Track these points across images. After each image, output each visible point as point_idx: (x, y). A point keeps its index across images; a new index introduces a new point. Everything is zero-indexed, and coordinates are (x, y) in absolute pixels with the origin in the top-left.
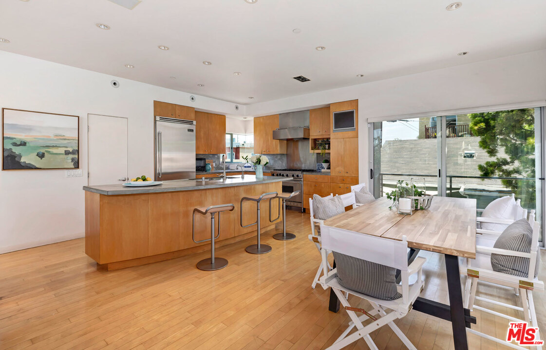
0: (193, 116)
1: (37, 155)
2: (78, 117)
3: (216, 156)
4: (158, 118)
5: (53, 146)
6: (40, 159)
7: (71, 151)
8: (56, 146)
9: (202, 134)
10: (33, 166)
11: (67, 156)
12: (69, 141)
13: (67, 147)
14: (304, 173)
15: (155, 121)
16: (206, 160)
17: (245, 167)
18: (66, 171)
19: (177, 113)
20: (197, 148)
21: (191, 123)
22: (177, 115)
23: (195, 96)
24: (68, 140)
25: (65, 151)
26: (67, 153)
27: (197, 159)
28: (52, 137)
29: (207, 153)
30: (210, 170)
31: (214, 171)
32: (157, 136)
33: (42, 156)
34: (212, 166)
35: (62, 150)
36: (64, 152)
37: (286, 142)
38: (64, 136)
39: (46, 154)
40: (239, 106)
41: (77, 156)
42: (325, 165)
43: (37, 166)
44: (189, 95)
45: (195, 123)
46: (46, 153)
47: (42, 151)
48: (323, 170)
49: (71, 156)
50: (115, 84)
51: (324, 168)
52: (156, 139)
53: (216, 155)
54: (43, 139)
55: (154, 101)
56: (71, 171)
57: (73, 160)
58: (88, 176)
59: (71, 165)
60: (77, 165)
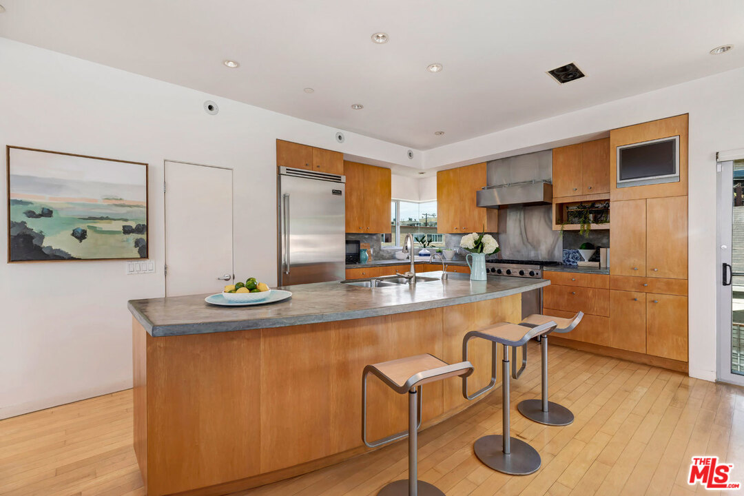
0: (340, 167)
1: (73, 235)
2: (147, 165)
3: (375, 237)
4: (283, 170)
5: (102, 219)
6: (77, 241)
7: (134, 226)
8: (107, 218)
9: (354, 200)
10: (66, 254)
11: (127, 236)
12: (129, 209)
13: (126, 220)
14: (545, 268)
15: (279, 175)
16: (361, 244)
17: (420, 255)
18: (126, 263)
19: (314, 162)
20: (347, 224)
21: (337, 179)
22: (315, 166)
23: (344, 133)
24: (130, 206)
25: (124, 227)
26: (127, 230)
27: (347, 242)
28: (100, 202)
29: (362, 232)
30: (366, 260)
31: (372, 262)
32: (282, 200)
33: (81, 236)
34: (369, 253)
35: (118, 226)
36: (121, 229)
37: (496, 211)
38: (121, 199)
39: (89, 233)
40: (414, 151)
41: (144, 237)
42: (586, 254)
43: (74, 255)
44: (334, 131)
45: (343, 179)
46: (88, 230)
47: (82, 226)
48: (580, 263)
49: (133, 237)
50: (210, 108)
51: (582, 259)
52: (280, 206)
53: (375, 234)
54: (84, 205)
55: (277, 139)
56: (135, 262)
57: (137, 243)
58: (165, 272)
59: (135, 253)
60: (144, 252)
